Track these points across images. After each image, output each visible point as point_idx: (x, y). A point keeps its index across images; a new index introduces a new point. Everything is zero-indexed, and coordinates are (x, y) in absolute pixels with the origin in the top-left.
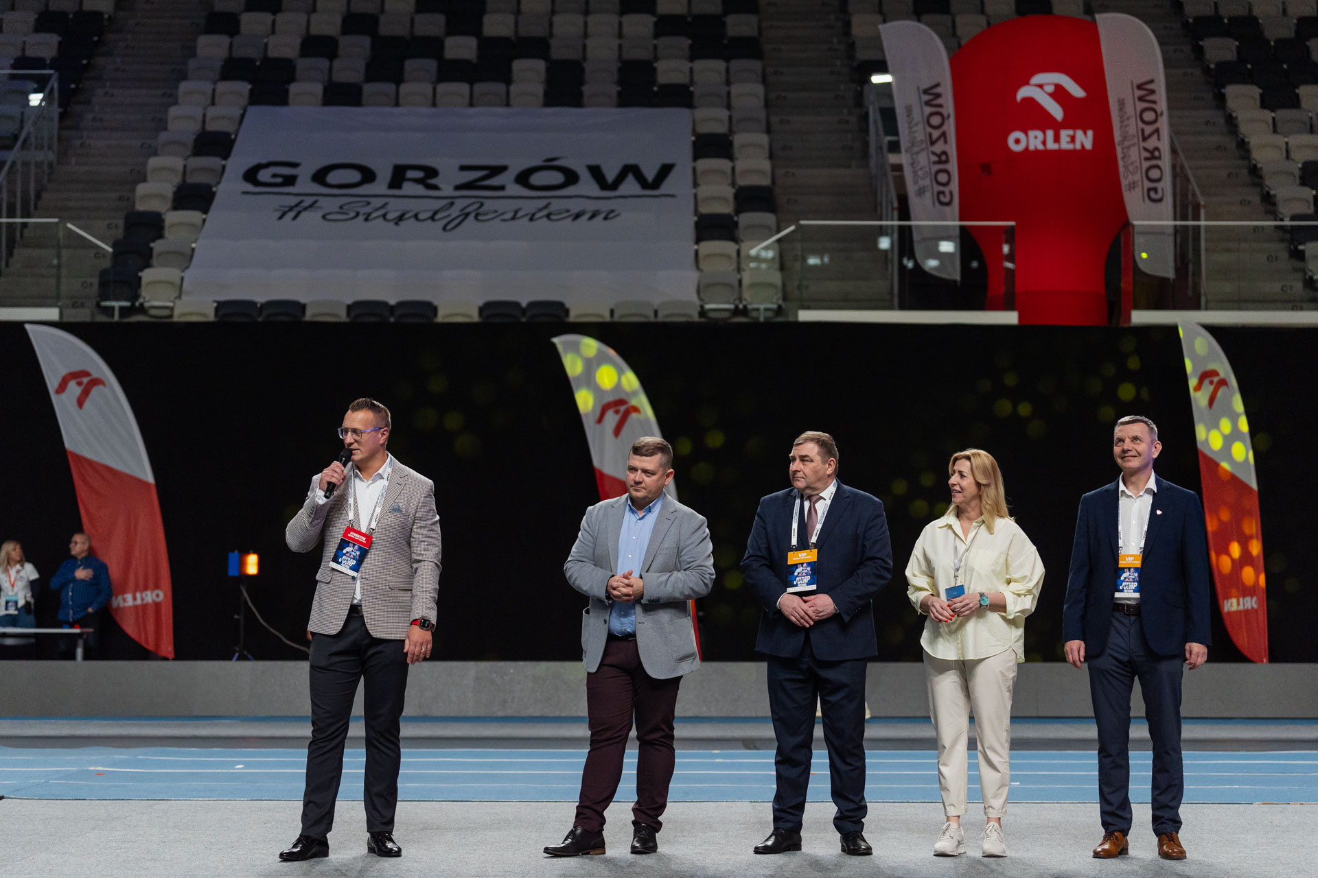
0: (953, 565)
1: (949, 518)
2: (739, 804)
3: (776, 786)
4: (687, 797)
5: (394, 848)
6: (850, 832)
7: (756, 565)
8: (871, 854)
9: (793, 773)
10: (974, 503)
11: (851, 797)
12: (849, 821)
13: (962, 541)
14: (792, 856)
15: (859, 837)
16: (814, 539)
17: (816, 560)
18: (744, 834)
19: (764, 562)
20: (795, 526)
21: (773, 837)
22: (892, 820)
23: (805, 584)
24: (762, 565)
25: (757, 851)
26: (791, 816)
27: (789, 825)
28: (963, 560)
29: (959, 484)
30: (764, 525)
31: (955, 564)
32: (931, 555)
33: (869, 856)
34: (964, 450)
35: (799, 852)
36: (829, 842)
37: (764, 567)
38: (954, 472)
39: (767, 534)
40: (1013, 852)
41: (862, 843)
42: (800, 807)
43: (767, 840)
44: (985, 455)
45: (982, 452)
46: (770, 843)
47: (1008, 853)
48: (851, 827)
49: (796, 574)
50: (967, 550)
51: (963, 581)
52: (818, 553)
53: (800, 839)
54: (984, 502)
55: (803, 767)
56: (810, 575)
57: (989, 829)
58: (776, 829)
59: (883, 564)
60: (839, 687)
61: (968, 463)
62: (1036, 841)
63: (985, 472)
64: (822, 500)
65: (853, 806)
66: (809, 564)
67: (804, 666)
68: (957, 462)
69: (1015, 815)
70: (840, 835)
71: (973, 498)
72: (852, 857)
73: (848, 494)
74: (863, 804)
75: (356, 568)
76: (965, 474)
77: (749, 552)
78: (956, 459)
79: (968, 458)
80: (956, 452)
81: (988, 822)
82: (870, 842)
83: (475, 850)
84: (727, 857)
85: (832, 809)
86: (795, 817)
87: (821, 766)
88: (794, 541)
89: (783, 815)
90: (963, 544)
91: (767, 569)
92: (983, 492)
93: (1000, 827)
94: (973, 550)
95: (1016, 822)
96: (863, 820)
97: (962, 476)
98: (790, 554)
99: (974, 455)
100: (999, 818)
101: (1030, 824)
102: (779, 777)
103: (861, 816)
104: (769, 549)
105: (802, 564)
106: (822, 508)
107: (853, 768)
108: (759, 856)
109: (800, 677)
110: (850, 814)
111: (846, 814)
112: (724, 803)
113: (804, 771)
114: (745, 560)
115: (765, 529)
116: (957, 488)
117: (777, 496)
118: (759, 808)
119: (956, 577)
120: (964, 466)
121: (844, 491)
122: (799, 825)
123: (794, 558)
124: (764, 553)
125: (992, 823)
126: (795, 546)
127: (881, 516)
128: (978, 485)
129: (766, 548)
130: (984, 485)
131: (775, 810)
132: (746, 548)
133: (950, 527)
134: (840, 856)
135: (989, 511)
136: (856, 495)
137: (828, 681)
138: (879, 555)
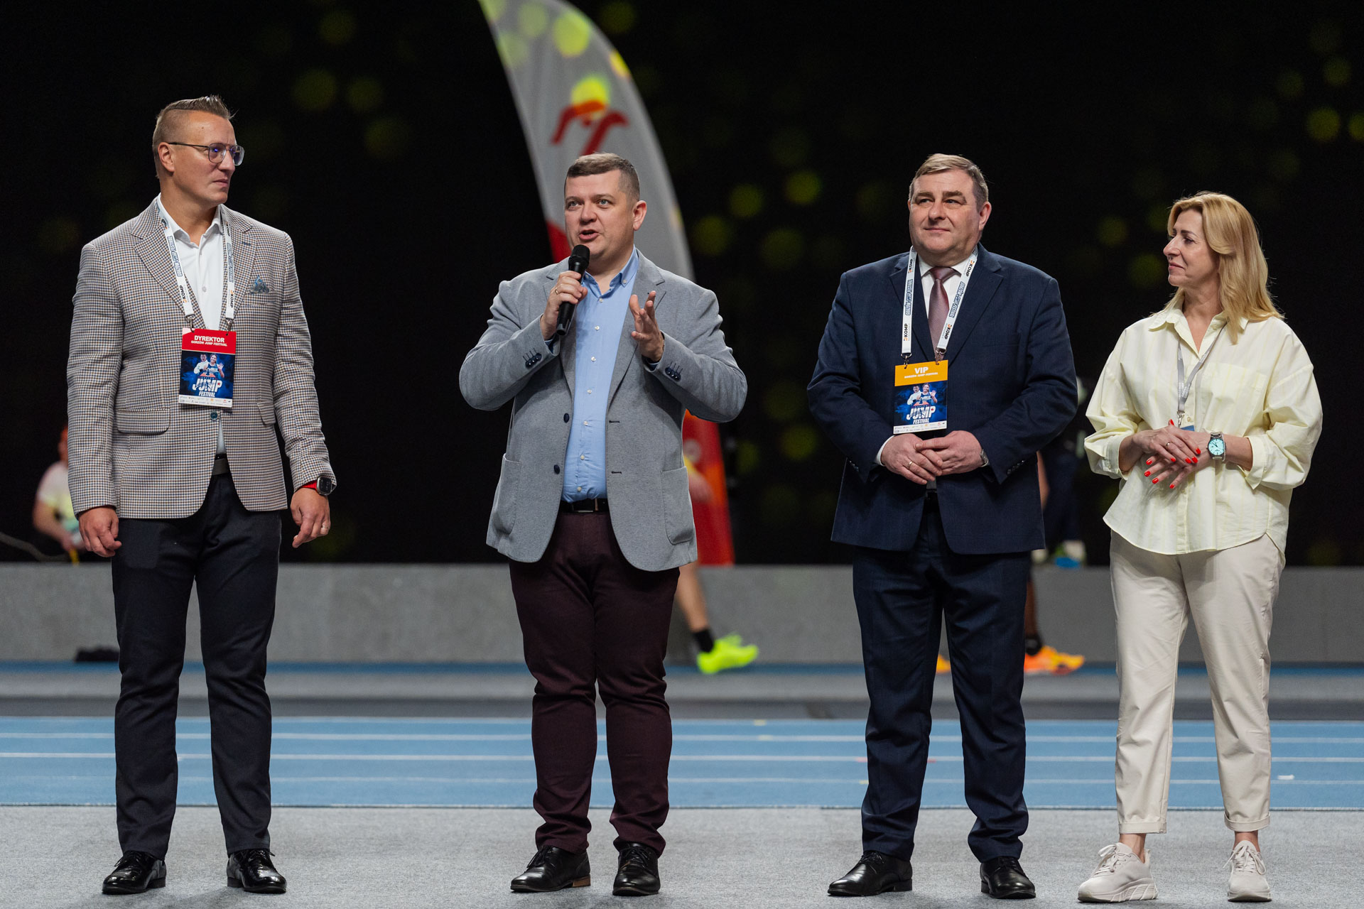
0: (1175, 390)
1: (1170, 314)
2: (802, 812)
3: (867, 782)
4: (706, 800)
5: (273, 878)
6: (996, 859)
7: (836, 390)
8: (1033, 896)
9: (897, 755)
10: (1207, 289)
11: (1001, 797)
12: (994, 838)
13: (1192, 350)
14: (895, 900)
15: (1013, 868)
16: (943, 343)
17: (946, 379)
18: (811, 862)
19: (850, 384)
20: (907, 320)
21: (863, 868)
22: (1070, 839)
23: (927, 420)
24: (846, 391)
25: (835, 891)
26: (896, 832)
27: (892, 846)
28: (1193, 383)
29: (1181, 254)
30: (850, 321)
31: (1180, 391)
32: (1134, 375)
33: (1030, 901)
34: (1194, 194)
35: (907, 893)
36: (961, 876)
37: (850, 393)
38: (1175, 234)
39: (856, 336)
40: (1282, 895)
41: (1020, 878)
42: (910, 816)
43: (852, 872)
44: (1229, 204)
45: (1225, 198)
46: (856, 877)
47: (1272, 895)
48: (998, 849)
49: (910, 402)
50: (1201, 366)
51: (1192, 418)
52: (949, 367)
53: (909, 871)
54: (1224, 286)
55: (916, 745)
56: (935, 404)
57: (1241, 853)
58: (867, 853)
59: (1062, 386)
60: (982, 604)
61: (1197, 217)
62: (1323, 875)
63: (1228, 234)
64: (955, 277)
65: (1004, 813)
66: (934, 385)
67: (921, 568)
68: (1182, 216)
69: (1286, 832)
70: (979, 864)
71: (1206, 278)
72: (1001, 901)
73: (999, 266)
74: (1020, 809)
75: (226, 392)
76: (1192, 237)
77: (822, 367)
78: (1179, 211)
79: (1198, 208)
80: (1179, 198)
81: (1237, 842)
82: (1032, 876)
83: (340, 890)
84: (782, 901)
85: (967, 820)
86: (903, 833)
87: (946, 748)
88: (907, 346)
89: (879, 828)
90: (1194, 357)
91: (856, 396)
92: (1222, 270)
93: (1259, 850)
94: (1209, 365)
95: (1287, 842)
96: (1020, 838)
97: (1188, 241)
98: (899, 369)
99: (1209, 203)
100: (1255, 833)
101: (1312, 846)
102: (873, 763)
103: (1016, 831)
104: (859, 361)
105: (921, 386)
106: (955, 287)
107: (1005, 745)
108: (837, 900)
109: (915, 587)
110: (1000, 827)
111: (992, 826)
112: (775, 811)
113: (916, 752)
114: (815, 382)
115: (854, 328)
116: (1178, 261)
117: (871, 271)
118: (837, 819)
119: (1180, 412)
120: (1190, 221)
121: (992, 262)
122: (908, 846)
123: (904, 375)
124: (850, 368)
125: (1245, 843)
126: (908, 354)
127: (1057, 305)
128: (1215, 256)
129: (853, 360)
130: (1225, 256)
131: (866, 821)
132: (817, 358)
133: (1171, 327)
134: (980, 899)
135: (1232, 301)
136: (1012, 269)
137: (963, 593)
138: (1054, 372)
